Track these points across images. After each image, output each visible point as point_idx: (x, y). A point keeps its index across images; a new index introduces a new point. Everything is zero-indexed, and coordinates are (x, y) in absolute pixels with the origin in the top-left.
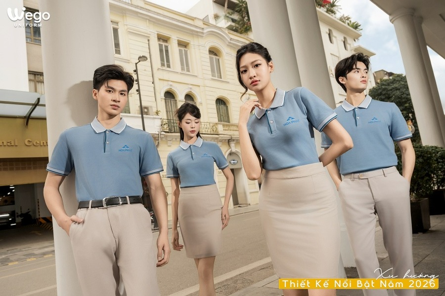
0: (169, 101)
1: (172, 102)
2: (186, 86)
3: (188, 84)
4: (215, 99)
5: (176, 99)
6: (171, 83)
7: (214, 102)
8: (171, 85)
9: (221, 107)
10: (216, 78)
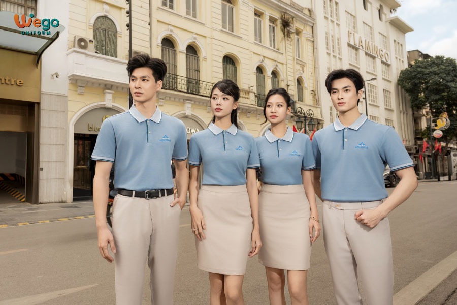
0: (167, 50)
1: (170, 51)
2: (190, 35)
3: (192, 32)
4: (223, 56)
5: (176, 49)
6: (172, 28)
7: (221, 60)
8: (171, 31)
9: (228, 66)
10: (227, 31)
